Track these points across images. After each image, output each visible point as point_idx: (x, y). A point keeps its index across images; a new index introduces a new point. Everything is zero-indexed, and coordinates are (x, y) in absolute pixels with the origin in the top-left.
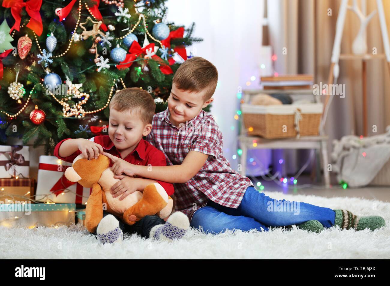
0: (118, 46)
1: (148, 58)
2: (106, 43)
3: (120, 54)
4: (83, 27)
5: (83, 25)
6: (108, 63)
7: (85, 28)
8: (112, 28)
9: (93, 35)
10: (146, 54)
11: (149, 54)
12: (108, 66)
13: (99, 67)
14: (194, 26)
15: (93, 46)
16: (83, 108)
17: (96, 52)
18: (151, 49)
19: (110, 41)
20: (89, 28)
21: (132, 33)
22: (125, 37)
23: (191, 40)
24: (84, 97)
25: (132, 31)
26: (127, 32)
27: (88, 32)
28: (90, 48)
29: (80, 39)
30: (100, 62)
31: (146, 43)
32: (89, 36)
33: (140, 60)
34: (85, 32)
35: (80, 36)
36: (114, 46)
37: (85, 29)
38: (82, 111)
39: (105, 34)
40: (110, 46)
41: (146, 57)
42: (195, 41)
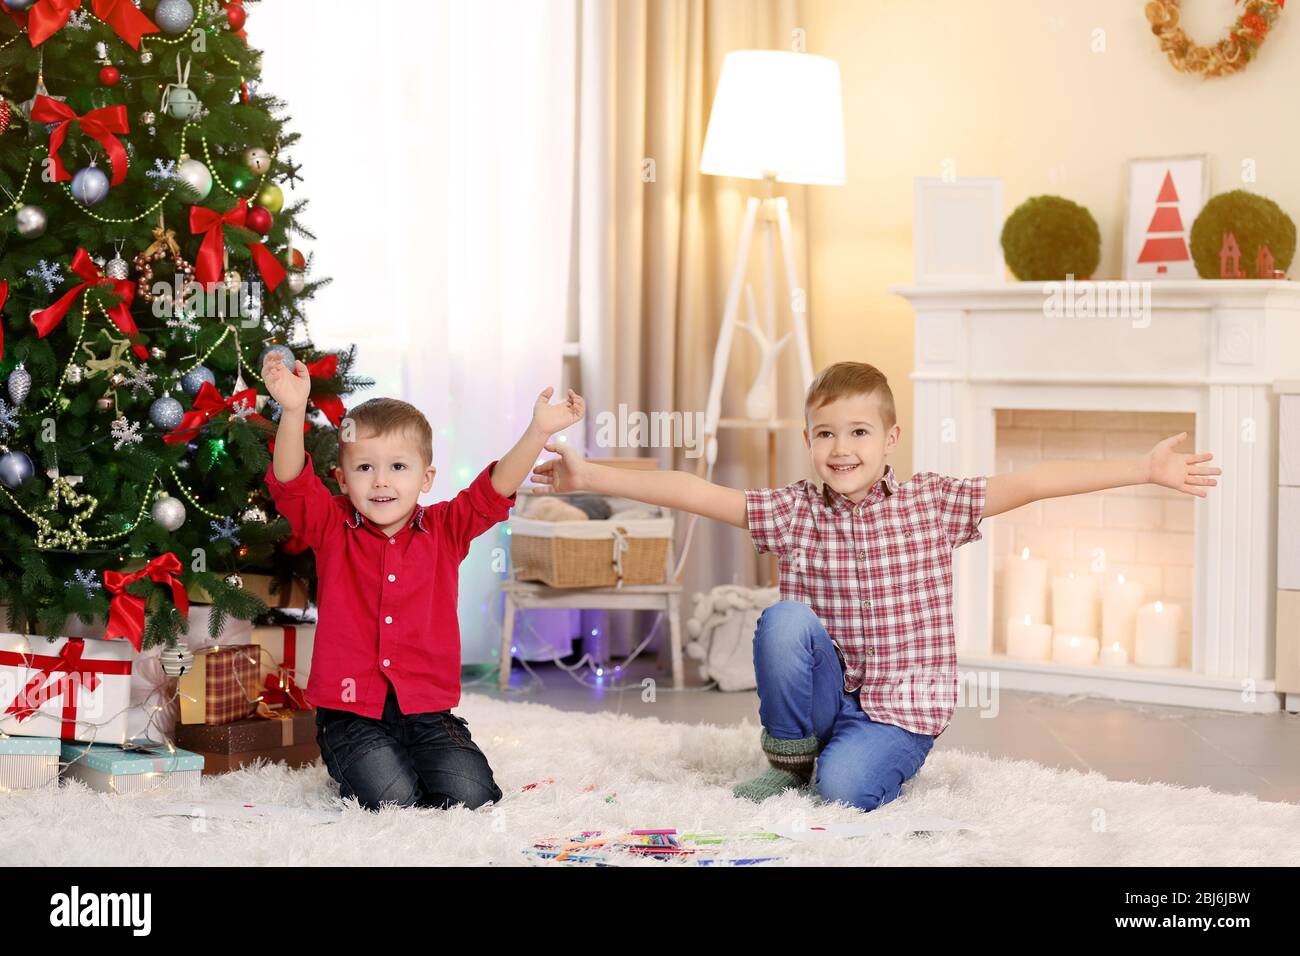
0: (167, 394)
1: (238, 418)
2: (143, 388)
3: (169, 411)
4: (88, 351)
5: (88, 347)
6: (137, 432)
7: (94, 352)
8: (158, 352)
9: (109, 369)
10: (234, 412)
11: (241, 412)
12: (139, 438)
13: (117, 439)
14: (354, 353)
15: (108, 392)
16: (83, 530)
17: (114, 404)
18: (245, 400)
19: (150, 383)
20: (104, 354)
21: (203, 364)
22: (188, 373)
23: (347, 382)
24: (85, 506)
25: (203, 360)
26: (193, 361)
27: (98, 362)
28: (101, 396)
29: (82, 377)
30: (121, 429)
31: (240, 386)
32: (100, 371)
33: (215, 425)
34: (93, 363)
35: (83, 371)
36: (158, 395)
37: (94, 357)
38: (82, 535)
39: (138, 367)
40: (151, 391)
41: (232, 417)
42: (357, 384)
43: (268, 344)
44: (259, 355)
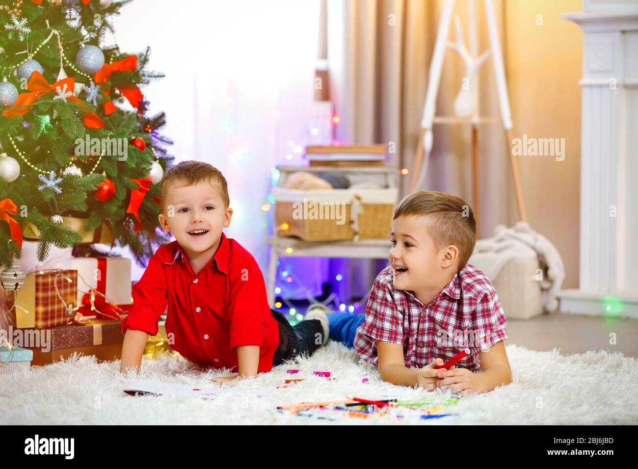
0: (5, 79)
1: (60, 99)
3: (7, 92)
10: (57, 94)
11: (63, 94)
18: (65, 86)
21: (33, 58)
22: (22, 65)
23: (144, 75)
25: (33, 55)
26: (26, 56)
31: (62, 75)
33: (42, 103)
41: (56, 98)
42: (151, 77)
43: (83, 45)
44: (77, 53)
